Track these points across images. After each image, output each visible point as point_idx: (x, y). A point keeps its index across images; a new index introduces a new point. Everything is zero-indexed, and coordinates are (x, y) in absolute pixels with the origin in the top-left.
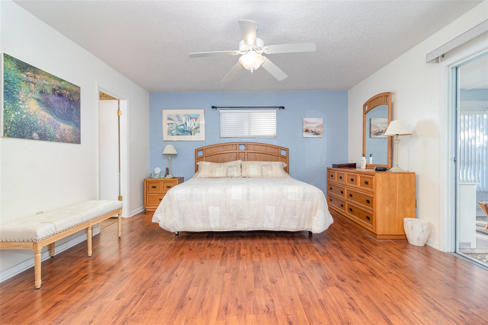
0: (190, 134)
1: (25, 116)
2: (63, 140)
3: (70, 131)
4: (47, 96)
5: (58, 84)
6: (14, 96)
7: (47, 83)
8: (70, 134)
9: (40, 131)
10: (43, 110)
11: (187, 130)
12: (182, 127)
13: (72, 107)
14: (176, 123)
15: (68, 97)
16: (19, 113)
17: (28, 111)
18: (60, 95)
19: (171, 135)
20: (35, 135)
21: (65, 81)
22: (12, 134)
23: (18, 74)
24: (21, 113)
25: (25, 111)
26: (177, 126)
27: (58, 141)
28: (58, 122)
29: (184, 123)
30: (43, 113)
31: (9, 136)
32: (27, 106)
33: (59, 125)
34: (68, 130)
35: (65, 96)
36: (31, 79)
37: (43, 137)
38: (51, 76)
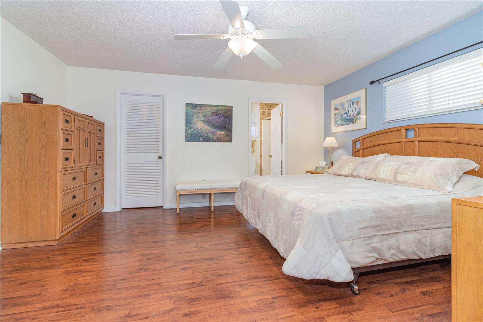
0: (352, 122)
1: (195, 130)
2: (219, 140)
3: (224, 135)
4: (208, 118)
5: (216, 109)
6: (190, 122)
7: (208, 110)
8: (224, 137)
9: (204, 137)
10: (206, 125)
11: (349, 118)
12: (345, 115)
13: (226, 120)
14: (341, 112)
15: (223, 114)
16: (193, 129)
17: (197, 127)
18: (217, 115)
19: (337, 126)
20: (201, 139)
21: (220, 106)
22: (189, 140)
23: (192, 111)
24: (194, 129)
25: (196, 128)
26: (342, 115)
27: (215, 141)
28: (216, 130)
29: (347, 110)
30: (206, 127)
31: (188, 141)
32: (197, 125)
33: (216, 133)
34: (222, 134)
35: (221, 115)
36: (199, 111)
37: (206, 140)
38: (210, 106)
